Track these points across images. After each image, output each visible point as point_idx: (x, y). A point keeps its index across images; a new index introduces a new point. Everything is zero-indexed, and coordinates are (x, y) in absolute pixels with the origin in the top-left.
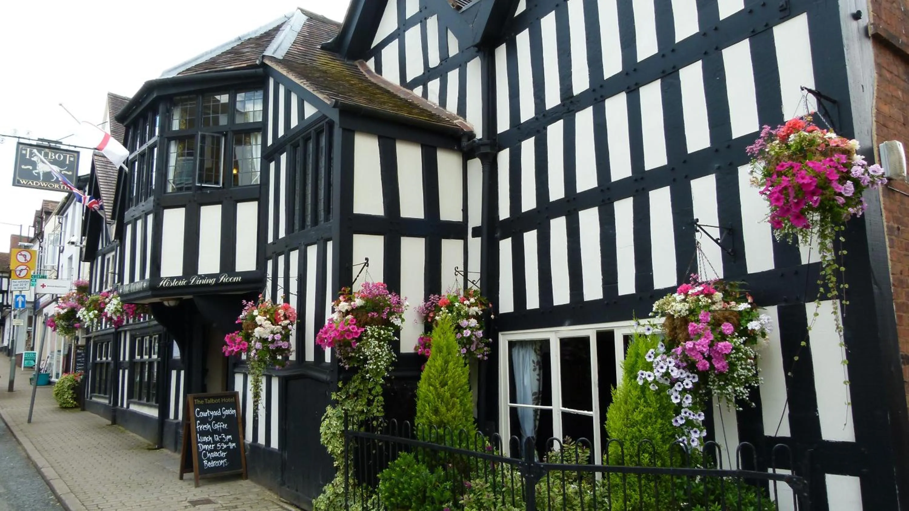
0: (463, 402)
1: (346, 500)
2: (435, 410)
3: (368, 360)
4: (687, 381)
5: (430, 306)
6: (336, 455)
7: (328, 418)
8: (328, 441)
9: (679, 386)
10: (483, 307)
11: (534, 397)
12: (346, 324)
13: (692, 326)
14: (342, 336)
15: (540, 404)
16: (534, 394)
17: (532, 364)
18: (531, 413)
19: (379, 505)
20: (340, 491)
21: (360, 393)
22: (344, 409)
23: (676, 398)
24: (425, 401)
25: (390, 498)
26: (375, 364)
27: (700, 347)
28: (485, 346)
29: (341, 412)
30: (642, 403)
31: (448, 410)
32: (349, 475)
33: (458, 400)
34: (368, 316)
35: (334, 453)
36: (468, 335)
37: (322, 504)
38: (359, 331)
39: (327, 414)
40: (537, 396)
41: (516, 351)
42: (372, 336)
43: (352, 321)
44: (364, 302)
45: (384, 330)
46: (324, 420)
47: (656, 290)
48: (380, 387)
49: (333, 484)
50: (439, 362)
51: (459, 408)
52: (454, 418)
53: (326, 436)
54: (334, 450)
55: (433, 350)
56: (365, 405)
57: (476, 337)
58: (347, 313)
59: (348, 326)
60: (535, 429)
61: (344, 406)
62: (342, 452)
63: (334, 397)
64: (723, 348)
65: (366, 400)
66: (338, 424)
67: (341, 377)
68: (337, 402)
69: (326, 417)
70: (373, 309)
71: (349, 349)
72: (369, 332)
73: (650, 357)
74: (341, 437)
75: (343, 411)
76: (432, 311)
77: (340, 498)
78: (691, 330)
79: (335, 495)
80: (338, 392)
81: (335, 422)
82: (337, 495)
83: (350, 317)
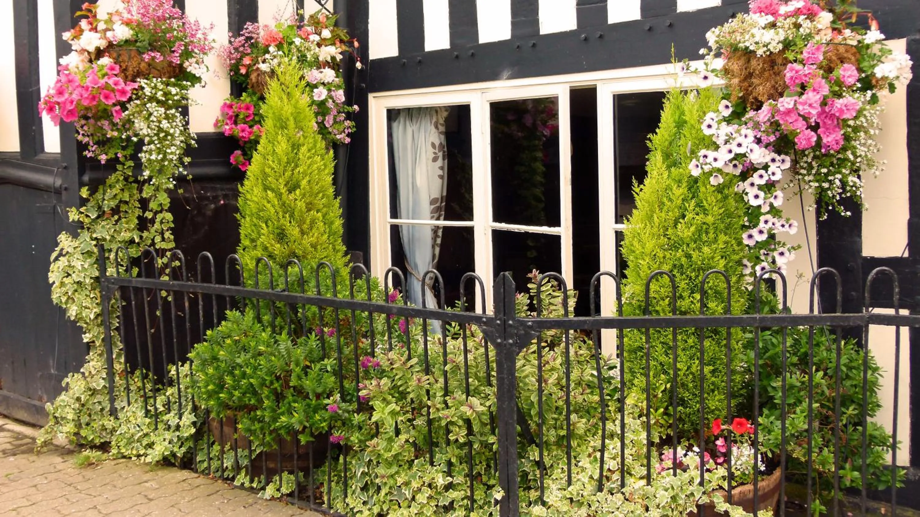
0: (328, 217)
1: (112, 401)
2: (279, 234)
3: (145, 145)
4: (773, 168)
5: (243, 46)
6: (86, 323)
7: (64, 256)
8: (69, 298)
9: (761, 176)
10: (344, 48)
11: (433, 207)
12: (100, 74)
13: (792, 70)
14: (94, 98)
15: (442, 217)
16: (432, 202)
17: (431, 150)
18: (428, 235)
19: (180, 405)
20: (98, 385)
21: (123, 208)
22: (96, 239)
23: (757, 197)
24: (259, 218)
25: (218, 393)
26: (159, 151)
27: (806, 107)
28: (346, 119)
29: (91, 244)
30: (692, 208)
31: (303, 233)
32: (114, 356)
33: (320, 214)
34: (143, 60)
35: (81, 319)
36: (323, 97)
37: (67, 409)
38: (128, 88)
39: (62, 249)
40: (438, 205)
41: (401, 127)
42: (152, 99)
43: (112, 69)
44: (131, 32)
45: (174, 85)
46: (57, 259)
47: (681, 13)
48: (166, 195)
49: (83, 373)
50: (283, 147)
51: (322, 229)
52: (314, 246)
53: (64, 289)
54: (81, 313)
55: (269, 124)
56: (133, 229)
57: (334, 102)
58: (99, 53)
59: (106, 79)
60: (433, 260)
61: (95, 231)
62: (97, 316)
63: (73, 215)
64: (844, 108)
65: (136, 221)
66: (86, 266)
67: (86, 178)
68: (80, 225)
69: (60, 255)
70: (150, 44)
71: (105, 123)
72: (148, 91)
73: (709, 126)
74: (93, 289)
75: (94, 243)
76: (248, 54)
77: (99, 398)
78: (792, 78)
79: (90, 393)
80: (81, 207)
81: (80, 263)
82: (94, 392)
83: (106, 61)
